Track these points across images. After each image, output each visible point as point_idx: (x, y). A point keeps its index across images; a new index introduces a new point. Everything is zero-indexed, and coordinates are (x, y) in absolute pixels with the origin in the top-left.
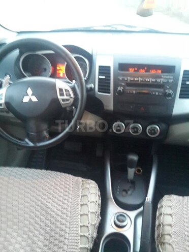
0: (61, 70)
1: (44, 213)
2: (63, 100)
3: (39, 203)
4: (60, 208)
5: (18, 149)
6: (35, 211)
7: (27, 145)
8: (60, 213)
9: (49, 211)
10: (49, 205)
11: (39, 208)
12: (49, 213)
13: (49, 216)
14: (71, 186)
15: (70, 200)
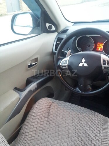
0: (99, 46)
1: (84, 135)
2: (105, 67)
3: (81, 128)
4: (94, 135)
5: (66, 90)
6: (78, 133)
7: (78, 92)
8: (94, 138)
9: (87, 135)
10: (88, 132)
11: (81, 132)
12: (87, 137)
13: (87, 139)
14: (102, 122)
15: (101, 132)
